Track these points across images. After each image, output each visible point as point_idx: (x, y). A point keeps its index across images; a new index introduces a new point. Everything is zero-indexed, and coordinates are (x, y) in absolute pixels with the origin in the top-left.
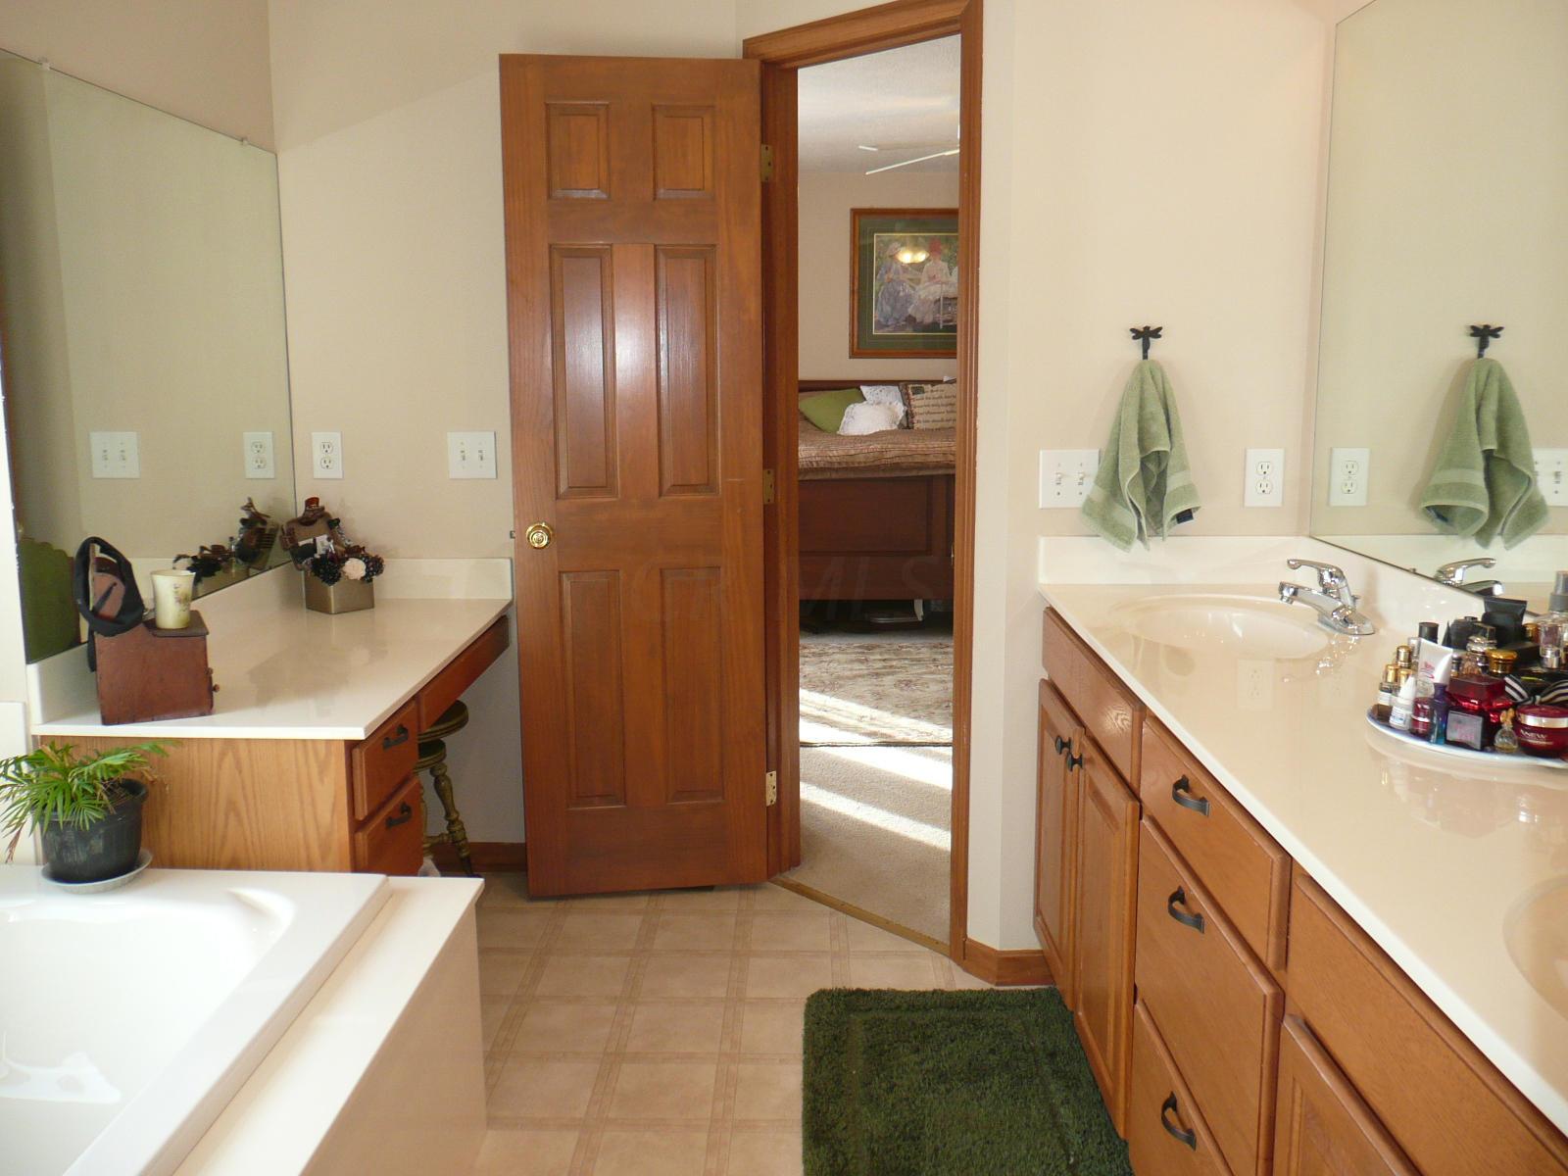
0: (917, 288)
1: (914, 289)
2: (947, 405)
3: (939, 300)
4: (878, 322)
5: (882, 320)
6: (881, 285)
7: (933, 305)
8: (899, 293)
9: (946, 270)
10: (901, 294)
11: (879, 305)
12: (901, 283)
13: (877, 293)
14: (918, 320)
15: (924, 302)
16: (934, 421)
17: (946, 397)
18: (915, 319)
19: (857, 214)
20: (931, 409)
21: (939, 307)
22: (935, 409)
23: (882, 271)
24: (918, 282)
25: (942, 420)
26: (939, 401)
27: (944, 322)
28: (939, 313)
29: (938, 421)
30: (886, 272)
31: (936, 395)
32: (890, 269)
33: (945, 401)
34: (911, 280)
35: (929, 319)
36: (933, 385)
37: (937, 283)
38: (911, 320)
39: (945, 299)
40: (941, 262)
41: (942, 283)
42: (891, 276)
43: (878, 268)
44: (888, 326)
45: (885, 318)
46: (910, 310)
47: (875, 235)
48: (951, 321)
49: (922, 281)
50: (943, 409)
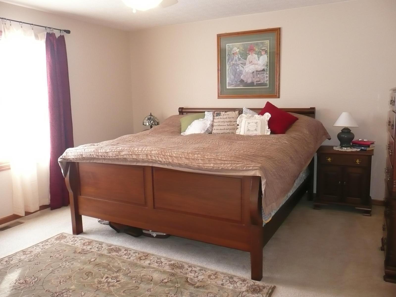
0: (244, 67)
1: (243, 68)
2: (228, 122)
3: (254, 72)
4: (229, 83)
5: (230, 82)
6: (229, 67)
7: (251, 75)
8: (237, 69)
9: (257, 58)
10: (238, 70)
11: (229, 75)
12: (238, 65)
13: (228, 70)
14: (245, 82)
15: (247, 73)
16: (221, 129)
17: (229, 118)
18: (244, 81)
19: (220, 37)
20: (221, 124)
21: (254, 75)
22: (222, 124)
23: (230, 60)
24: (245, 64)
25: (224, 129)
26: (225, 120)
27: (256, 82)
28: (254, 77)
29: (223, 130)
30: (232, 61)
31: (225, 117)
32: (233, 59)
33: (228, 120)
34: (242, 64)
35: (249, 81)
36: (226, 112)
37: (253, 64)
38: (242, 81)
39: (257, 71)
40: (254, 55)
41: (255, 64)
42: (234, 62)
43: (228, 60)
44: (233, 85)
45: (231, 81)
46: (242, 77)
47: (227, 45)
48: (259, 81)
49: (247, 64)
50: (226, 124)
